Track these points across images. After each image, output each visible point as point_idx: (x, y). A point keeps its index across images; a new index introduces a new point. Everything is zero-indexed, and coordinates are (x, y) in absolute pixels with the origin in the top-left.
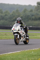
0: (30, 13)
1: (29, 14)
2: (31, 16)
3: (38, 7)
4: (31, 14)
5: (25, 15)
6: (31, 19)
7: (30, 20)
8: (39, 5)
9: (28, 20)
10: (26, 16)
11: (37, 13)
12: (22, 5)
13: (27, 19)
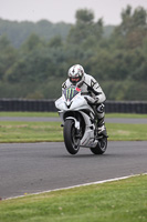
0: (53, 49)
1: (49, 56)
2: (54, 62)
3: (82, 27)
4: (55, 55)
5: (32, 59)
6: (57, 73)
7: (52, 78)
8: (82, 22)
9: (46, 77)
10: (36, 62)
11: (77, 52)
12: (16, 22)
13: (41, 74)
